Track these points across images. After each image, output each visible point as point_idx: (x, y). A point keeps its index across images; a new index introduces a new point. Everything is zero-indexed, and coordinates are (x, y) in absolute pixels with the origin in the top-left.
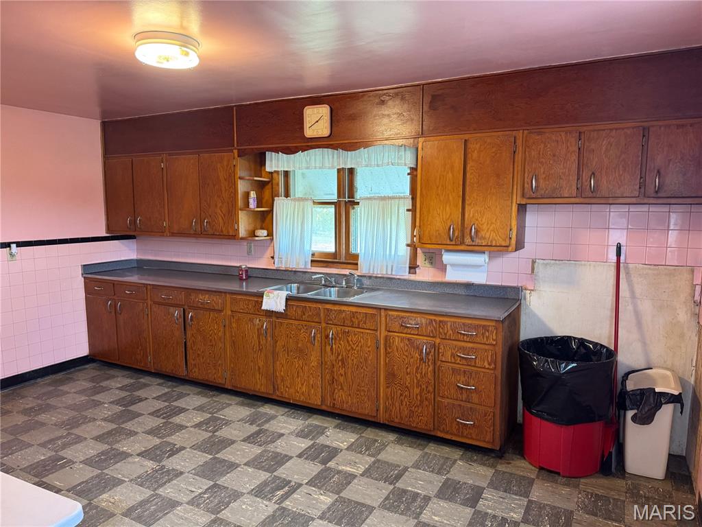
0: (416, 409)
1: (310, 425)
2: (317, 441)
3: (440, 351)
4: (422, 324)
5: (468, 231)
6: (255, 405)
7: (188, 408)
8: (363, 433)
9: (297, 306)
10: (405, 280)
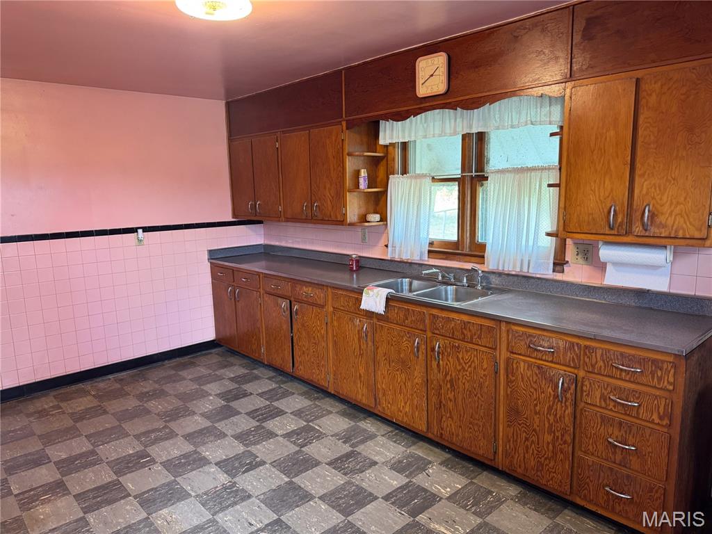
0: (547, 461)
1: (411, 456)
2: (414, 480)
3: (585, 388)
4: (559, 348)
5: (639, 214)
6: (356, 417)
7: (287, 411)
8: (475, 478)
9: (400, 308)
10: (547, 280)
